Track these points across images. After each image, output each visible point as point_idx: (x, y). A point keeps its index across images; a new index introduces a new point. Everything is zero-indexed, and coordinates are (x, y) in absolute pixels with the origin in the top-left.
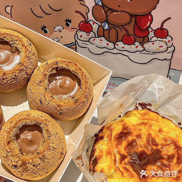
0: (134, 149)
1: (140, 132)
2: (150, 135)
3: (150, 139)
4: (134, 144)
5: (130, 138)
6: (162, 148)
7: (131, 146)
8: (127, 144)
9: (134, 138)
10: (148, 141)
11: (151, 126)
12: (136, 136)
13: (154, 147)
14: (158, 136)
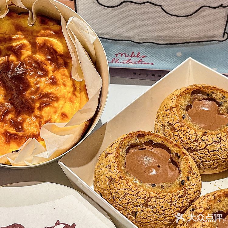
0: (32, 71)
1: (61, 84)
2: (57, 99)
3: (50, 99)
4: (40, 73)
5: (50, 68)
6: (36, 117)
7: (36, 68)
8: (39, 61)
9: (51, 74)
10: (46, 95)
11: (71, 101)
12: (55, 77)
13: (37, 105)
14: (55, 112)
